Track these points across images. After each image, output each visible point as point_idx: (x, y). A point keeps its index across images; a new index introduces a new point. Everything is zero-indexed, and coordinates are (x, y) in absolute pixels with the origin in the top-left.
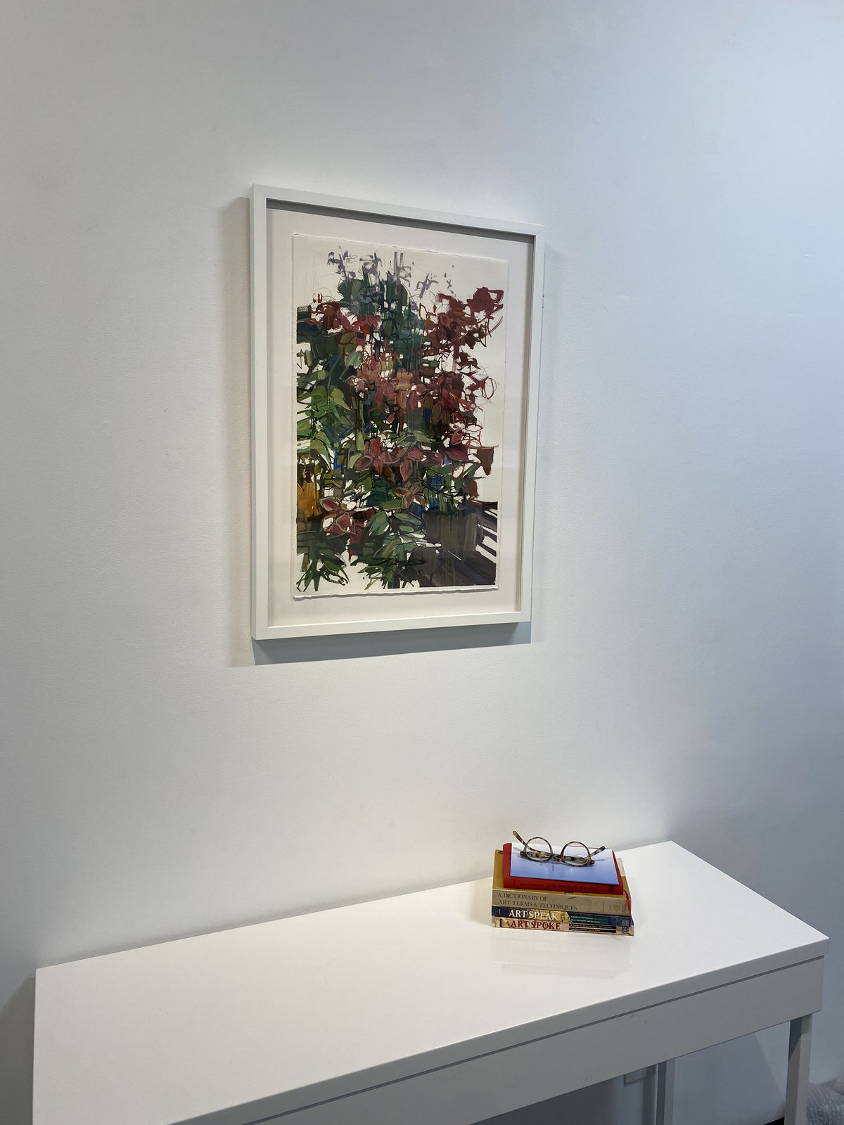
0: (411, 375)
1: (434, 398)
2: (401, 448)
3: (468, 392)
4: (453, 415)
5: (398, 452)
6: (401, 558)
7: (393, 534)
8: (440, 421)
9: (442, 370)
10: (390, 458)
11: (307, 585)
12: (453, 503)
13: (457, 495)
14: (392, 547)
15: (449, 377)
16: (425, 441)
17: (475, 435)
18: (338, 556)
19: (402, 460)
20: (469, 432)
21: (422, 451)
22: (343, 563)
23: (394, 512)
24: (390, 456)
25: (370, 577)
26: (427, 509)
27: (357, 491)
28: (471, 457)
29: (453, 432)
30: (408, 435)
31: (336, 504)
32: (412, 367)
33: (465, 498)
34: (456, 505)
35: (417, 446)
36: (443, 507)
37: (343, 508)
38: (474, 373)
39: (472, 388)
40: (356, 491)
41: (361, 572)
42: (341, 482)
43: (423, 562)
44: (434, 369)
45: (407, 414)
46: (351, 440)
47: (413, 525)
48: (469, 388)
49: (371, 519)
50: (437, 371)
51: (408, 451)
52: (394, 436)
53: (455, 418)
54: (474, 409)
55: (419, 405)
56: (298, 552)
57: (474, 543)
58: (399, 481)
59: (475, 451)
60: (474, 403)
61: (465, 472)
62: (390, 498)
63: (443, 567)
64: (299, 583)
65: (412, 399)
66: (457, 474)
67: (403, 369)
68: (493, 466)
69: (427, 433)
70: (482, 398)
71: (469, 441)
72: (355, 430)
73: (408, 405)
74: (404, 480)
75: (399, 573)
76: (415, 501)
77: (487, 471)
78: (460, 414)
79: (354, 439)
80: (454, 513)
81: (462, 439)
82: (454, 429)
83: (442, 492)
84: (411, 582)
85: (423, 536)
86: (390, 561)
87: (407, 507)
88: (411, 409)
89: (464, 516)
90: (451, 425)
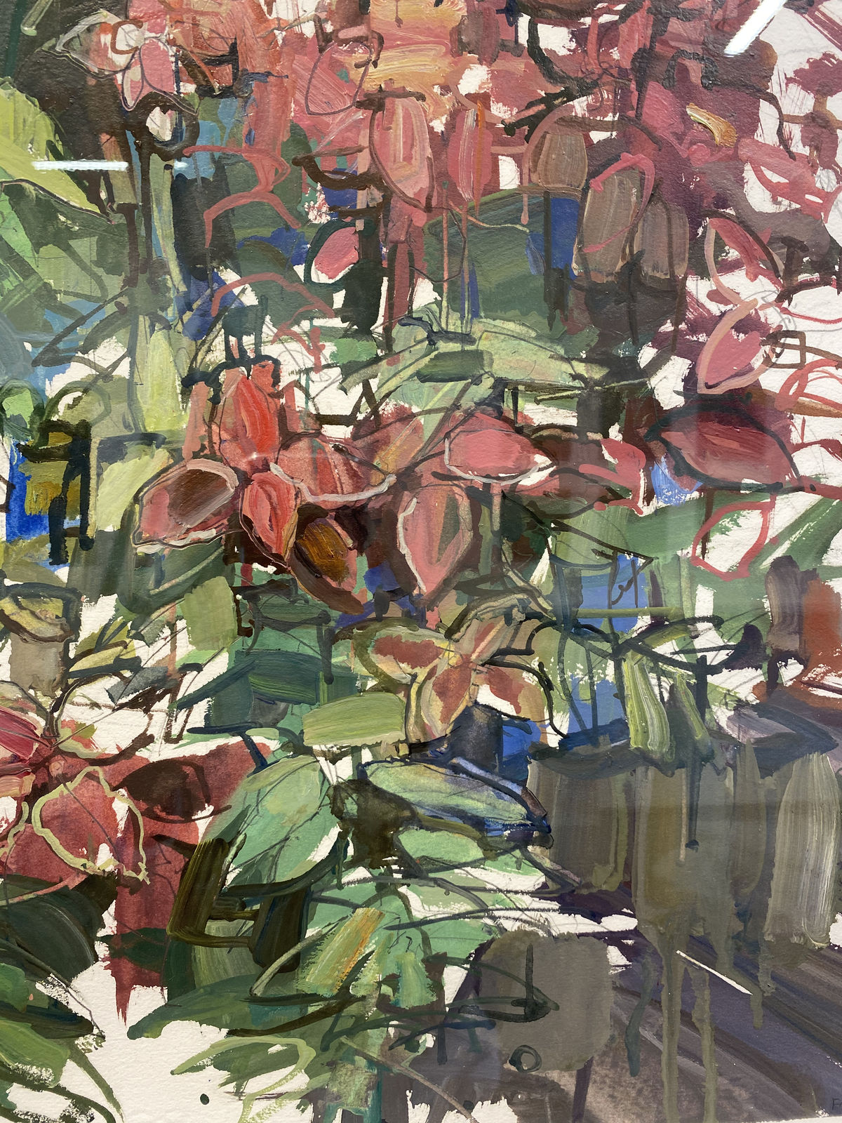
0: (457, 8)
1: (597, 136)
2: (404, 417)
3: (799, 102)
4: (710, 229)
5: (386, 442)
6: (414, 994)
7: (361, 872)
8: (633, 265)
10: (339, 472)
12: (702, 704)
13: (729, 664)
14: (358, 939)
15: (685, 17)
16: (538, 379)
17: (837, 343)
18: (55, 992)
19: (407, 480)
20: (801, 325)
21: (518, 428)
22: (84, 1026)
23: (366, 756)
24: (336, 459)
25: (238, 1093)
26: (553, 741)
27: (150, 654)
28: (809, 462)
29: (707, 324)
30: (444, 347)
31: (29, 727)
33: (773, 675)
35: (493, 403)
36: (646, 726)
37: (70, 745)
39: (821, 79)
40: (139, 649)
41: (193, 1067)
42: (54, 608)
43: (534, 1009)
45: (435, 229)
46: (105, 375)
47: (478, 825)
49: (237, 800)
51: (444, 432)
52: (363, 350)
53: (719, 247)
55: (509, 175)
58: (395, 594)
59: (834, 428)
60: (830, 163)
61: (776, 541)
62: (343, 684)
63: (647, 1034)
65: (464, 144)
66: (728, 548)
69: (557, 328)
71: (802, 370)
72: (123, 319)
73: (442, 177)
74: (424, 587)
75: (404, 1062)
76: (486, 696)
78: (746, 224)
79: (123, 371)
80: (709, 756)
81: (757, 362)
82: (715, 308)
83: (641, 645)
84: (469, 1107)
85: (536, 879)
86: (353, 1009)
87: (440, 728)
88: (459, 199)
89: (766, 771)
90: (698, 288)
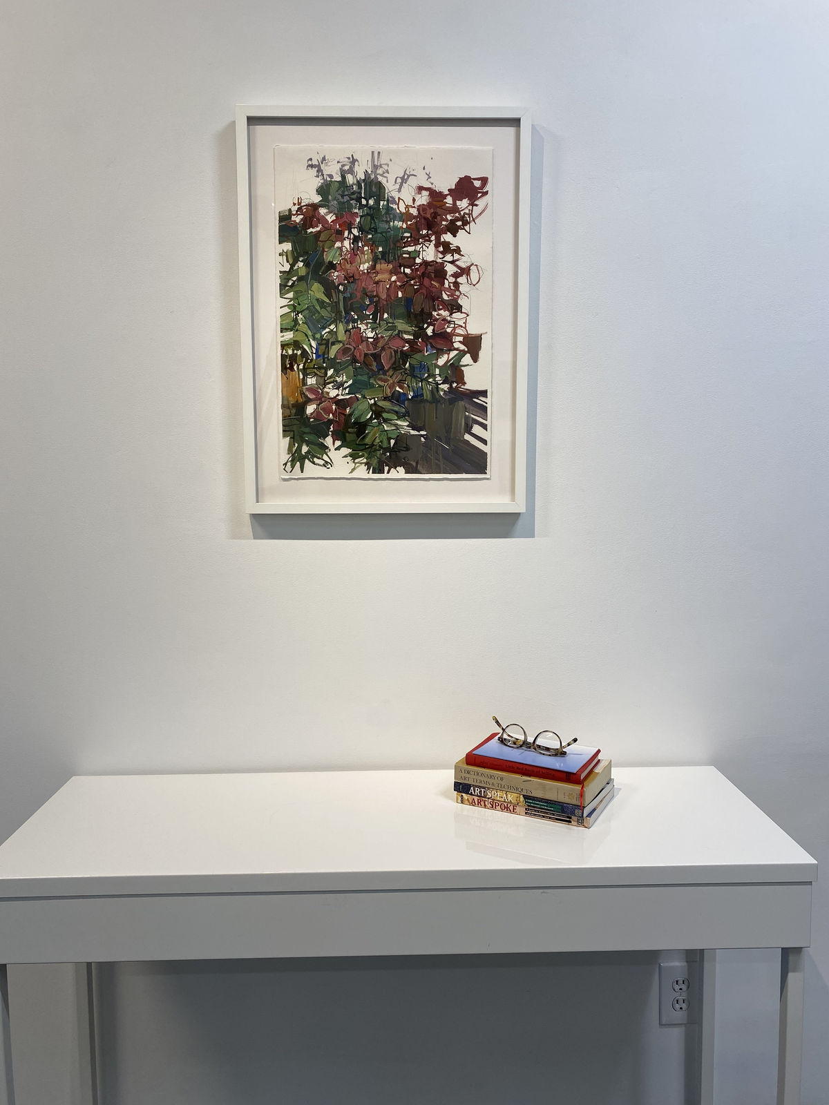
0: (391, 266)
1: (415, 287)
2: (382, 337)
3: (452, 280)
4: (436, 303)
5: (379, 342)
6: (385, 445)
7: (376, 421)
8: (422, 310)
9: (423, 259)
10: (371, 347)
11: (293, 467)
12: (438, 391)
13: (442, 383)
14: (375, 434)
15: (431, 266)
16: (406, 330)
17: (461, 323)
18: (322, 441)
19: (383, 348)
20: (454, 320)
21: (404, 339)
22: (327, 448)
23: (376, 399)
24: (371, 345)
25: (354, 462)
26: (410, 397)
27: (339, 380)
28: (456, 345)
29: (437, 320)
31: (319, 392)
32: (391, 258)
33: (451, 386)
34: (442, 393)
35: (398, 334)
36: (427, 395)
37: (326, 395)
38: (457, 260)
39: (456, 275)
40: (337, 379)
41: (345, 456)
42: (323, 371)
43: (407, 449)
44: (415, 259)
45: (387, 304)
46: (332, 330)
47: (397, 413)
48: (452, 275)
49: (353, 407)
50: (418, 261)
51: (389, 340)
52: (375, 326)
53: (438, 306)
54: (458, 297)
55: (400, 294)
56: (284, 436)
57: (462, 431)
58: (381, 370)
59: (461, 339)
60: (458, 290)
61: (451, 360)
62: (372, 386)
63: (429, 456)
64: (285, 464)
65: (392, 289)
66: (441, 362)
67: (383, 261)
68: (481, 354)
69: (409, 322)
70: (467, 285)
71: (454, 328)
72: (335, 322)
73: (388, 295)
74: (386, 368)
75: (384, 458)
76: (398, 389)
77: (475, 359)
78: (443, 301)
79: (335, 330)
80: (439, 401)
81: (446, 327)
82: (438, 317)
83: (426, 379)
84: (395, 468)
85: (407, 424)
86: (374, 447)
87: (389, 395)
88: (391, 298)
89: (450, 404)
90: (435, 313)
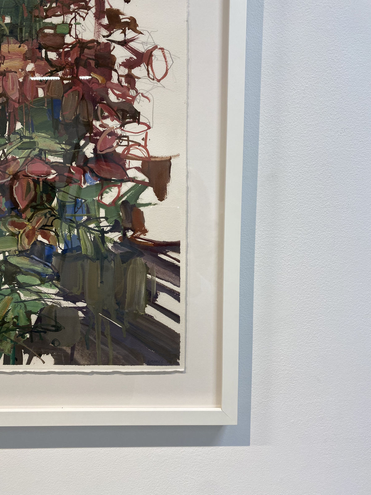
0: (25, 48)
1: (66, 82)
2: (14, 159)
3: (123, 71)
4: (99, 107)
5: (9, 166)
6: (23, 322)
7: (6, 286)
8: (77, 118)
9: (77, 38)
12: (104, 242)
13: (111, 231)
14: (6, 305)
15: (89, 48)
16: (51, 149)
17: (138, 139)
19: (15, 177)
20: (128, 134)
21: (48, 163)
23: (7, 254)
26: (60, 251)
28: (131, 173)
29: (100, 134)
30: (25, 140)
32: (25, 35)
33: (124, 235)
34: (110, 246)
35: (39, 156)
36: (87, 248)
38: (132, 40)
39: (130, 64)
43: (58, 328)
44: (63, 36)
45: (21, 109)
47: (39, 275)
48: (124, 64)
50: (69, 40)
51: (25, 163)
52: (2, 141)
53: (102, 112)
54: (134, 98)
55: (41, 93)
57: (142, 302)
58: (13, 209)
59: (139, 164)
60: (134, 88)
61: (123, 196)
62: (1, 234)
63: (92, 338)
65: (28, 85)
66: (109, 197)
67: (12, 40)
68: (171, 187)
69: (56, 135)
70: (147, 81)
71: (128, 147)
73: (22, 94)
74: (21, 207)
75: (21, 341)
76: (40, 238)
77: (161, 194)
78: (110, 106)
80: (106, 258)
81: (115, 145)
82: (102, 129)
83: (85, 225)
84: (40, 356)
85: (55, 291)
86: (6, 325)
87: (27, 247)
88: (27, 100)
89: (123, 262)
90: (96, 124)
